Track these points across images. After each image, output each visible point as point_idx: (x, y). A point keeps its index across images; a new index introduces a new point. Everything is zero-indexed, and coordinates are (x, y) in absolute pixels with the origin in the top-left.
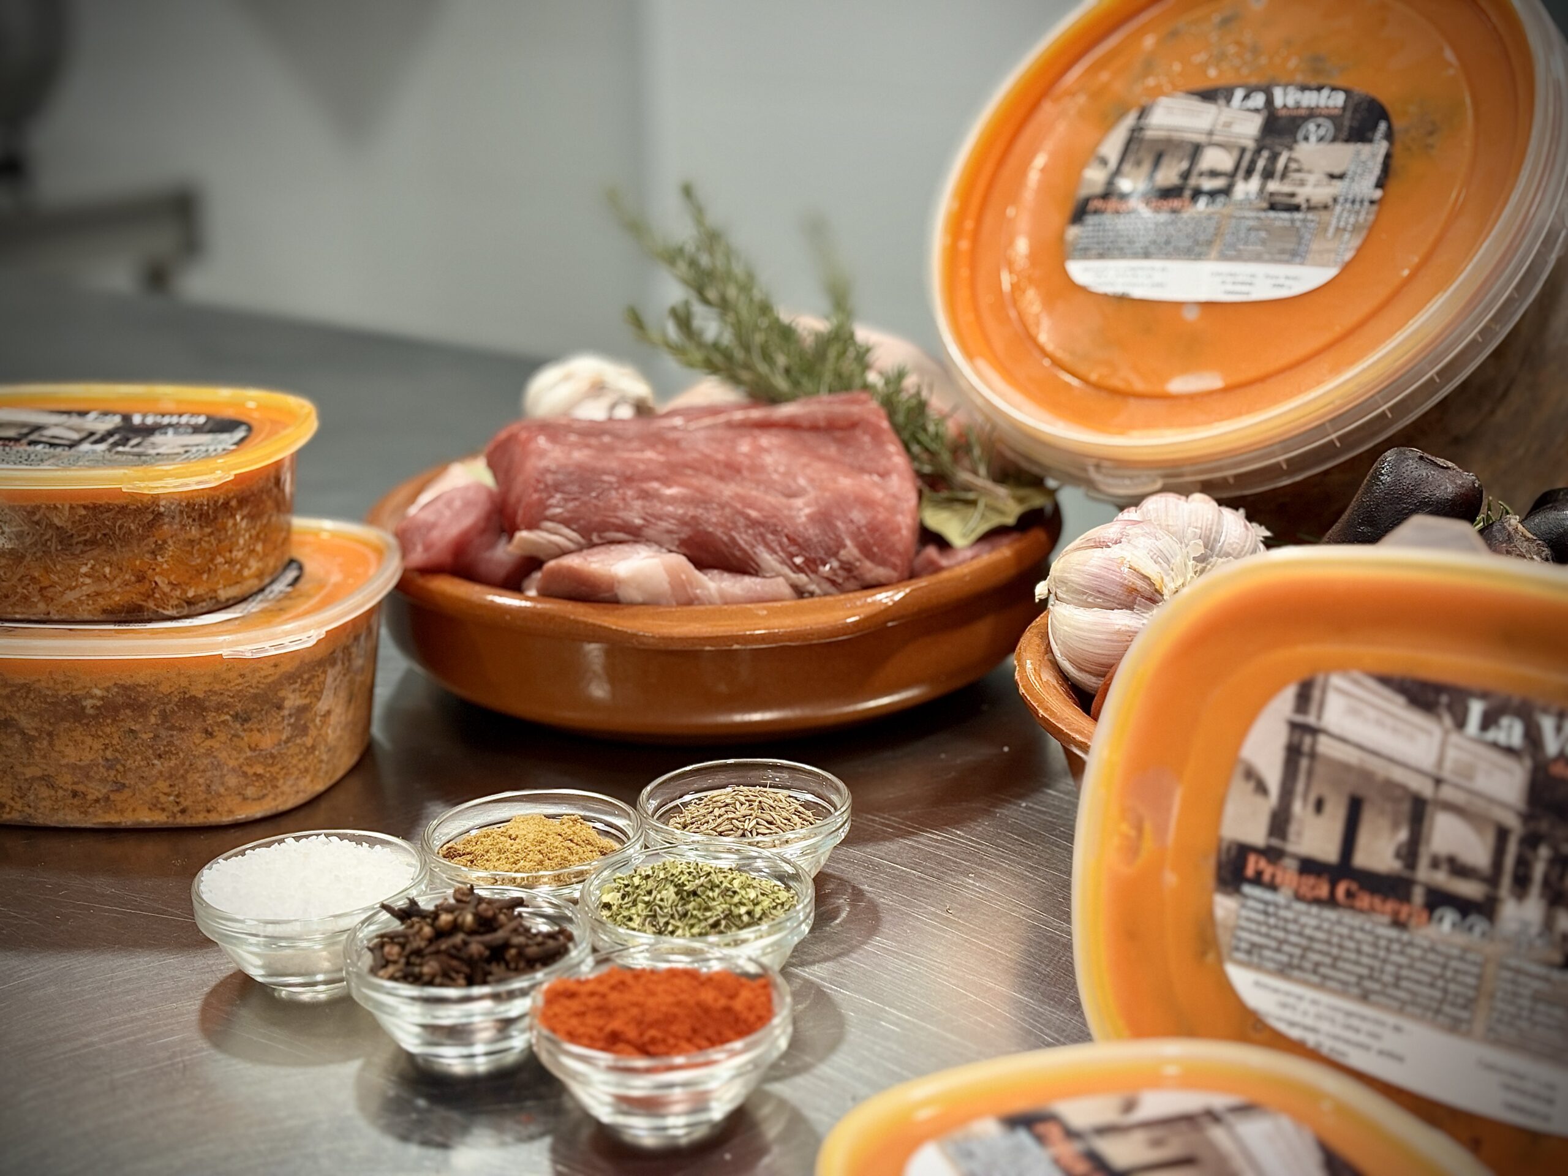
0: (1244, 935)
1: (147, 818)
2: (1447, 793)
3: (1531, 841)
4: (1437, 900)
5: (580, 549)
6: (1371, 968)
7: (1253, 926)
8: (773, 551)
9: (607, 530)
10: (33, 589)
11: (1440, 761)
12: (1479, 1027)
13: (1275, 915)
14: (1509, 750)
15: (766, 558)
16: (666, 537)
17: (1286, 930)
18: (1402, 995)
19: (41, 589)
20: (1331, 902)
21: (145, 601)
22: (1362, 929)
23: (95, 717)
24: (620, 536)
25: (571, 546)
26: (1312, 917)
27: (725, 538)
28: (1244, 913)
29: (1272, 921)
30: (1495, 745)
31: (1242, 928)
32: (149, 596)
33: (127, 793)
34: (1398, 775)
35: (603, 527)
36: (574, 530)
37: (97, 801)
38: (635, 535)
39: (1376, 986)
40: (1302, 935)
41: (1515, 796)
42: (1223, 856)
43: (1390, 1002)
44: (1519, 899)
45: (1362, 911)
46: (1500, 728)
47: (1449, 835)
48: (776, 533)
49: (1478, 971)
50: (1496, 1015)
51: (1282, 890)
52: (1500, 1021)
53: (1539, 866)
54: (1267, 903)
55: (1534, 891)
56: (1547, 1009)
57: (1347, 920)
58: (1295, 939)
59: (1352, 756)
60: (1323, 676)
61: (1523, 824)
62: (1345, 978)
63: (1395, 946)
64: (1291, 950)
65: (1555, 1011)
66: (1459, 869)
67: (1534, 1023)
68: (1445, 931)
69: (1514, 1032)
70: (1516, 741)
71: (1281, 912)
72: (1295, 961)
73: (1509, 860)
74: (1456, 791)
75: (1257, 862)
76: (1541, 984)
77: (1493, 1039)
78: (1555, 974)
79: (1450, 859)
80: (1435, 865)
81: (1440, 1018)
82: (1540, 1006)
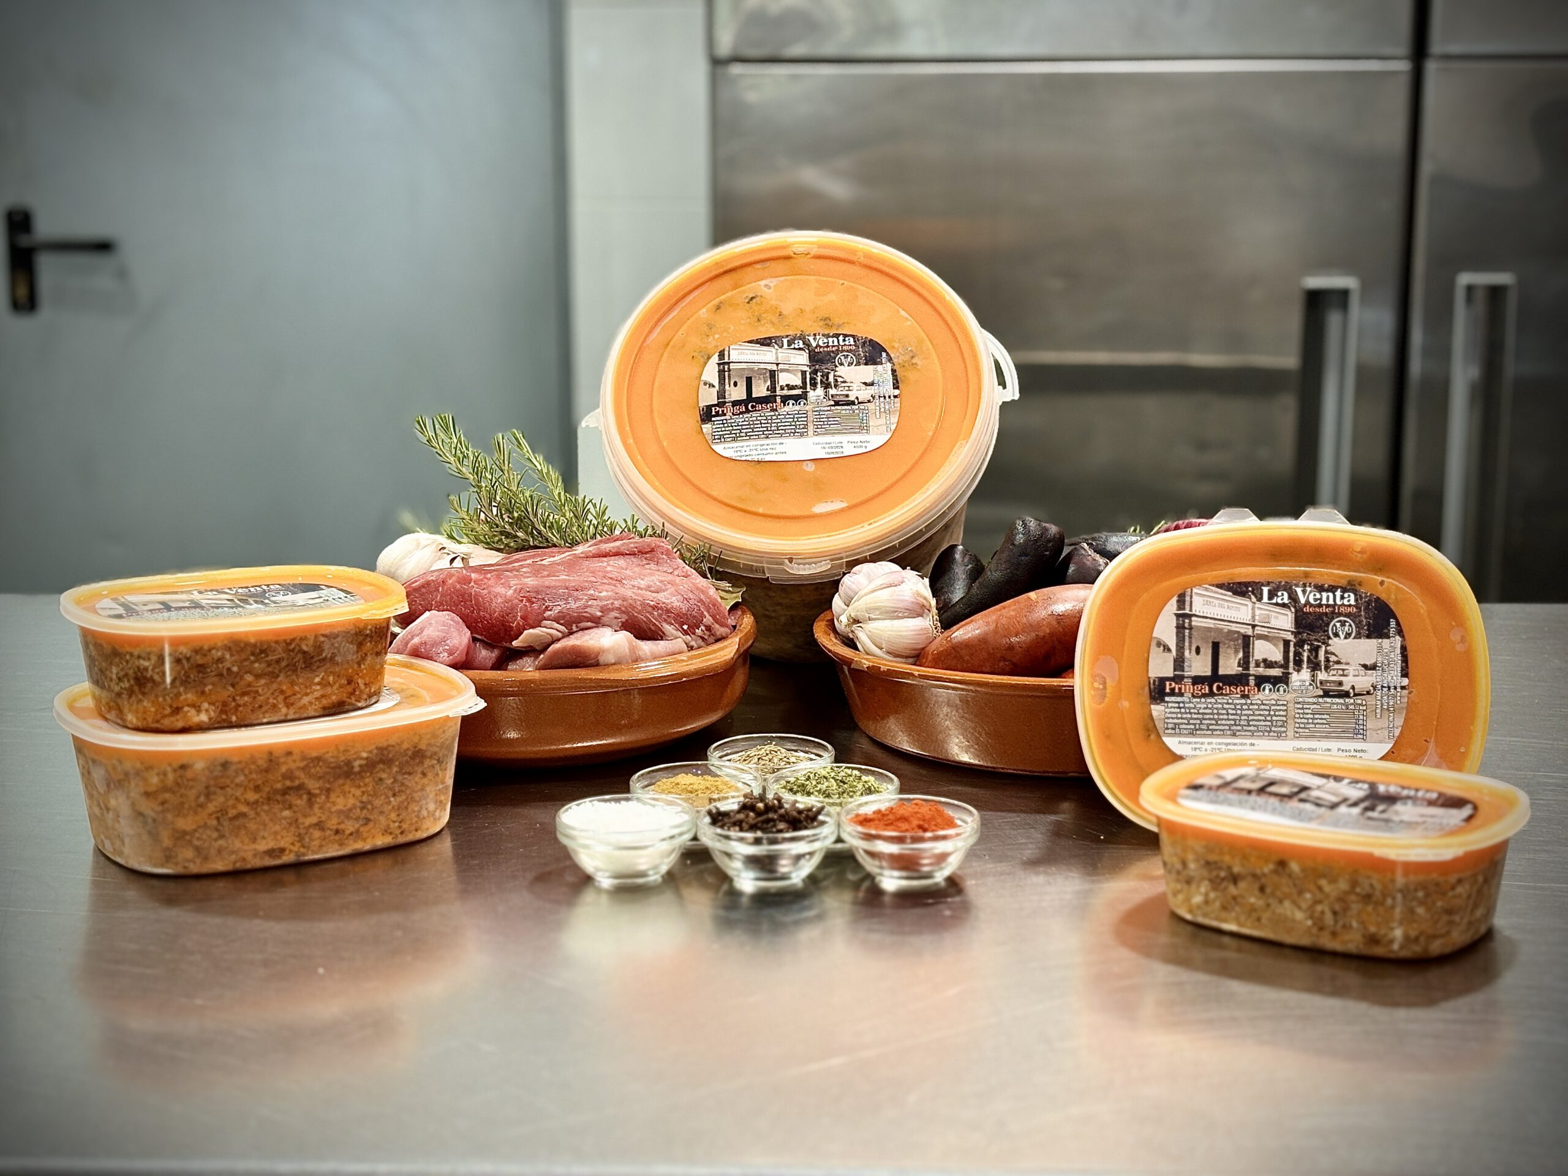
0: (1170, 721)
1: (381, 841)
2: (1258, 630)
3: (1300, 644)
4: (1261, 681)
5: (565, 636)
6: (1235, 720)
7: (1175, 716)
8: (671, 624)
9: (582, 621)
11: (1253, 617)
12: (1290, 733)
13: (1184, 707)
14: (1284, 605)
15: (668, 629)
16: (615, 621)
17: (1190, 713)
18: (1252, 728)
20: (1211, 694)
21: (350, 698)
22: (1228, 703)
23: (360, 773)
24: (589, 624)
25: (560, 635)
26: (1201, 704)
27: (645, 620)
28: (1168, 710)
29: (1183, 710)
30: (1277, 604)
31: (1168, 718)
32: (353, 693)
33: (371, 824)
34: (1234, 627)
35: (579, 619)
37: (351, 834)
38: (597, 622)
39: (1239, 728)
40: (1199, 713)
41: (1290, 625)
42: (1152, 686)
43: (1247, 733)
44: (1298, 671)
45: (1226, 695)
46: (1278, 596)
47: (1263, 650)
48: (668, 612)
49: (1285, 708)
50: (1297, 725)
51: (1185, 695)
52: (1300, 728)
53: (1305, 654)
54: (1179, 703)
55: (1305, 666)
56: (1320, 717)
57: (1219, 701)
58: (1196, 716)
59: (1210, 624)
60: (1189, 590)
61: (1295, 637)
62: (1223, 728)
63: (1245, 707)
64: (1195, 722)
65: (1323, 717)
66: (1269, 664)
67: (1315, 724)
68: (1267, 694)
69: (1307, 731)
70: (1286, 601)
71: (1187, 705)
72: (1197, 727)
73: (1291, 655)
74: (1263, 629)
75: (1170, 685)
76: (1315, 706)
77: (1298, 736)
78: (1321, 700)
79: (1265, 661)
80: (1257, 665)
81: (1271, 734)
82: (1316, 716)
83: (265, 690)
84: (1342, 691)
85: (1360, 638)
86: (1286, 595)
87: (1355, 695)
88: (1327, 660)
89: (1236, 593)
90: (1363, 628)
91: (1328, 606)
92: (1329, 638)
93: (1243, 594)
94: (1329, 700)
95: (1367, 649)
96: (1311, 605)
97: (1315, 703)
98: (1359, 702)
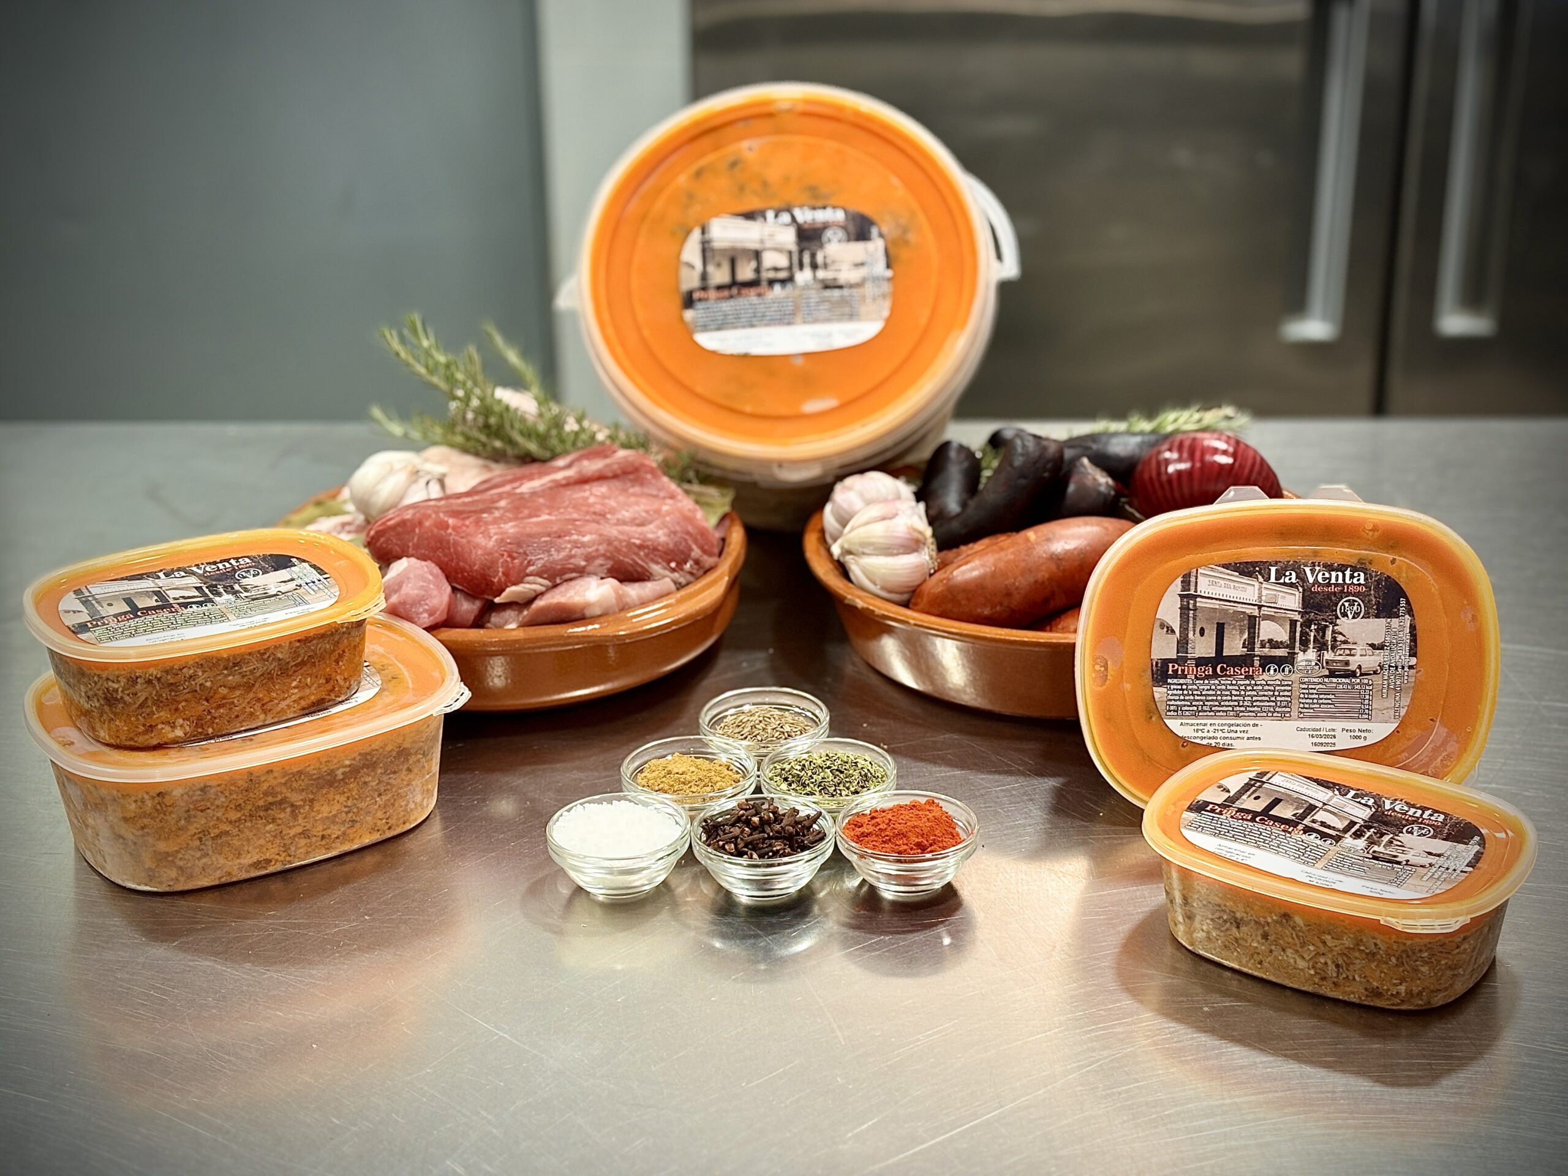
0: (1173, 703)
2: (1265, 611)
3: (1307, 624)
4: (1266, 661)
5: (549, 589)
6: (1238, 701)
7: (1177, 698)
8: (657, 563)
9: (565, 573)
10: (258, 706)
11: (1260, 597)
12: (1294, 714)
13: (1186, 689)
14: (1291, 585)
15: (656, 568)
16: (600, 569)
17: (1193, 695)
18: (1256, 709)
19: (263, 705)
20: (1215, 675)
21: (329, 695)
22: (1232, 684)
23: (343, 780)
24: (574, 575)
25: (543, 589)
26: (1204, 686)
27: (630, 562)
28: (1170, 692)
29: (1186, 692)
30: (1284, 584)
31: (1171, 700)
32: (332, 690)
33: (358, 825)
34: (1240, 608)
35: (563, 571)
36: (545, 578)
37: (337, 838)
38: (582, 572)
39: (1243, 709)
40: (1201, 695)
41: (1297, 605)
42: (1154, 668)
43: (1250, 714)
44: (1304, 651)
45: (1230, 676)
46: (1286, 576)
47: (1268, 630)
48: (653, 551)
49: (1290, 688)
50: (1302, 706)
51: (1188, 677)
52: (1304, 708)
53: (1312, 634)
54: (1182, 685)
55: (1311, 646)
56: (1325, 697)
57: (1222, 682)
58: (1199, 698)
59: (1215, 604)
60: (1195, 570)
61: (1302, 617)
62: (1226, 709)
63: (1249, 688)
64: (1197, 703)
65: (1328, 697)
66: (1274, 644)
67: (1320, 704)
68: (1271, 676)
69: (1312, 711)
70: (1294, 580)
71: (1190, 687)
72: (1200, 709)
73: (1298, 634)
74: (1270, 609)
75: (1173, 666)
76: (1321, 686)
77: (1302, 716)
78: (1326, 680)
79: (1270, 641)
80: (1263, 646)
81: (1275, 714)
82: (1321, 696)
83: (241, 701)
84: (1349, 670)
85: (1369, 617)
86: (1294, 574)
87: (1362, 675)
88: (1334, 639)
89: (1242, 573)
90: (1372, 608)
91: (1336, 585)
92: (1337, 618)
93: (1250, 575)
94: (1335, 680)
95: (1376, 628)
96: (1320, 585)
97: (1320, 683)
98: (1366, 681)
